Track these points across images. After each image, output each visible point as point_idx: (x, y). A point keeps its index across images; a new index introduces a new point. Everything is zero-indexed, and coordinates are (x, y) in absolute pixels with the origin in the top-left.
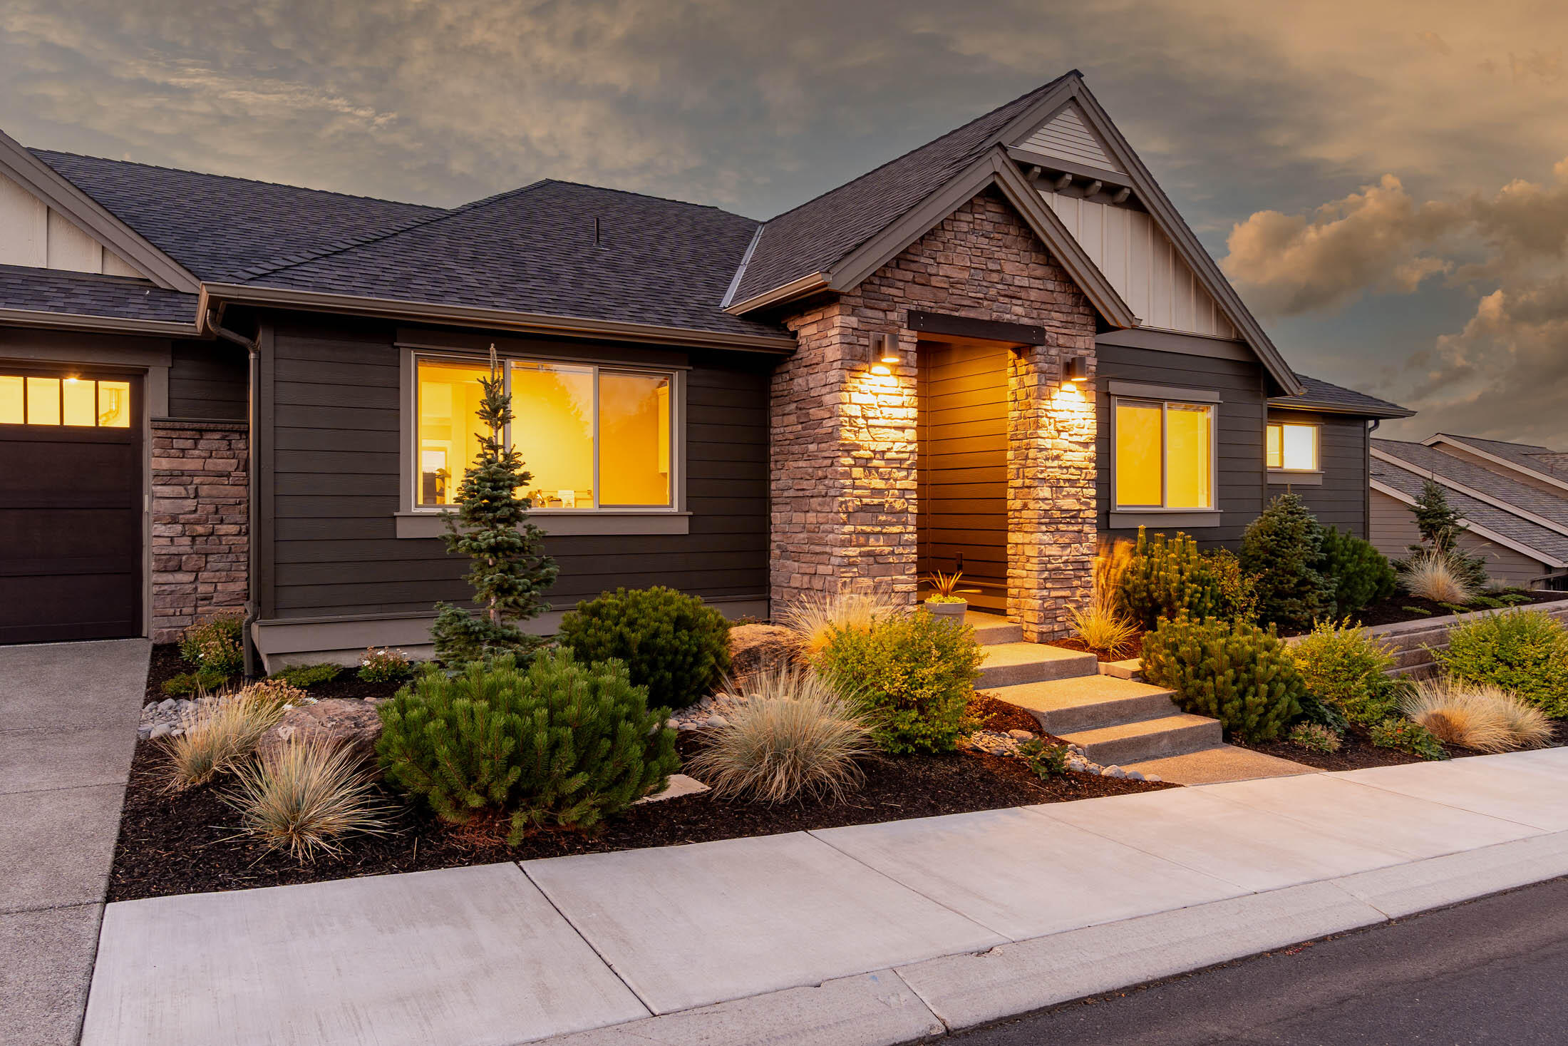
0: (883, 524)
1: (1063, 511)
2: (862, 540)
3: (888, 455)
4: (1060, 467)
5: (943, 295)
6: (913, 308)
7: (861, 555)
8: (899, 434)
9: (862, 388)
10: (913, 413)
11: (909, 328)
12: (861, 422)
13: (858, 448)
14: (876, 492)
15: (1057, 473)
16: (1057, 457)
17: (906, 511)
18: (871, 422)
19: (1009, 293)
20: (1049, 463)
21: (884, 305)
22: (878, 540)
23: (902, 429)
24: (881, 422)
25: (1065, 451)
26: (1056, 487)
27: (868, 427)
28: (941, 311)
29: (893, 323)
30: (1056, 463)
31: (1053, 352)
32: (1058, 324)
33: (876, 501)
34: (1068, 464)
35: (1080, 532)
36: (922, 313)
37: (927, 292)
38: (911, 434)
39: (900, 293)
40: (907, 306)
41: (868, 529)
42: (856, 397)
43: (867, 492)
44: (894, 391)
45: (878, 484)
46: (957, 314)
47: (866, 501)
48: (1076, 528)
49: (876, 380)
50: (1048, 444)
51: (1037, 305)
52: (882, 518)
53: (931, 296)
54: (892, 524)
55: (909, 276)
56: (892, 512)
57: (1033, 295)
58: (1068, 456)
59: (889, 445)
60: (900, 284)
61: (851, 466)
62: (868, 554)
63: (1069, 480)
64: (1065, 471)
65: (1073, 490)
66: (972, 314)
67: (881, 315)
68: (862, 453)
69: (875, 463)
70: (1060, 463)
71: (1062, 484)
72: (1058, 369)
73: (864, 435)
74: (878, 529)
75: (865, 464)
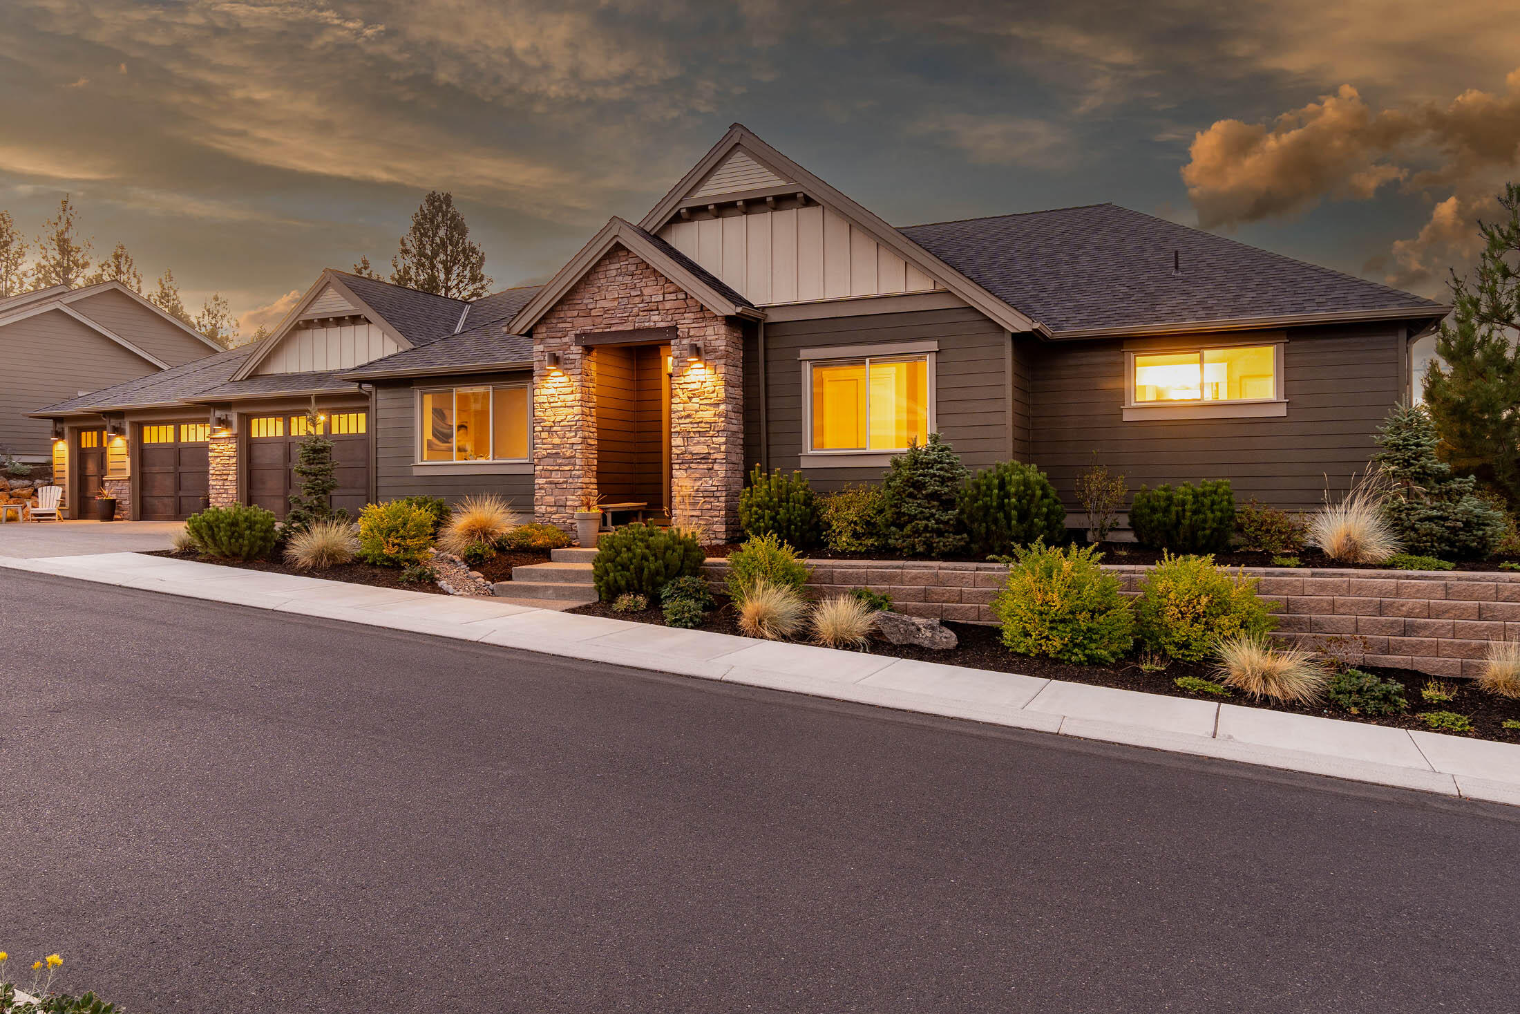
0: (560, 465)
1: (693, 454)
2: (548, 474)
3: (562, 424)
4: (691, 423)
5: (598, 320)
6: (578, 332)
7: (546, 483)
8: (570, 410)
9: (546, 385)
10: (578, 396)
11: (577, 345)
12: (547, 405)
13: (544, 421)
14: (555, 446)
15: (689, 427)
16: (688, 416)
17: (574, 457)
18: (552, 405)
20: (682, 421)
21: (560, 334)
22: (557, 474)
23: (572, 407)
24: (559, 404)
25: (697, 411)
26: (687, 437)
27: (551, 408)
28: (596, 331)
29: (566, 344)
30: (688, 420)
31: (685, 342)
32: (687, 324)
33: (554, 451)
35: (710, 469)
36: (584, 334)
37: (589, 321)
38: (577, 410)
39: (570, 325)
40: (574, 332)
42: (544, 391)
43: (550, 446)
44: (566, 385)
45: (557, 441)
46: (608, 330)
47: (549, 451)
48: (706, 467)
49: (555, 380)
52: (559, 461)
53: (592, 322)
54: (567, 466)
55: (575, 313)
56: (565, 458)
57: (668, 305)
58: (700, 414)
59: (563, 417)
60: (569, 320)
61: (540, 432)
62: (551, 483)
64: (696, 425)
65: (702, 439)
66: (620, 328)
67: (558, 340)
68: (547, 424)
69: (555, 429)
70: (691, 420)
71: (692, 435)
72: (689, 353)
73: (549, 413)
74: (557, 468)
75: (549, 431)
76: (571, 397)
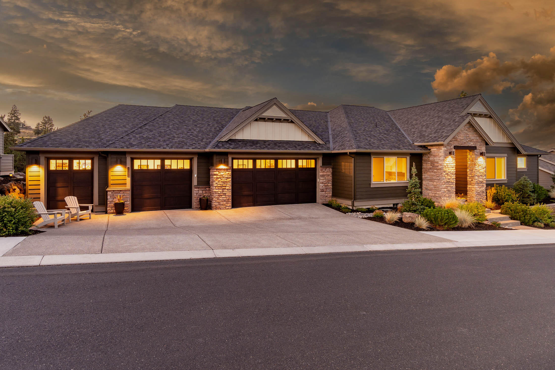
0: (450, 185)
1: (480, 181)
3: (451, 172)
4: (479, 173)
5: (459, 142)
9: (447, 160)
10: (455, 164)
11: (454, 149)
12: (447, 166)
13: (446, 171)
14: (449, 179)
15: (479, 174)
16: (479, 171)
17: (454, 182)
18: (448, 166)
19: (470, 140)
20: (477, 172)
21: (450, 145)
22: (449, 188)
23: (453, 167)
24: (450, 166)
26: (478, 176)
27: (448, 167)
28: (459, 145)
29: (452, 148)
31: (478, 151)
32: (479, 145)
33: (449, 181)
34: (481, 172)
35: (483, 185)
36: (456, 146)
38: (454, 168)
40: (454, 145)
41: (448, 186)
42: (446, 162)
43: (448, 179)
44: (452, 161)
45: (449, 177)
46: (462, 145)
47: (448, 181)
48: (482, 184)
49: (449, 159)
50: (477, 168)
51: (475, 142)
52: (450, 184)
53: (457, 143)
54: (451, 185)
55: (454, 139)
56: (452, 182)
57: (474, 140)
58: (481, 170)
59: (451, 170)
60: (453, 141)
61: (445, 174)
62: (448, 190)
63: (481, 175)
65: (482, 177)
66: (464, 145)
67: (449, 147)
69: (449, 174)
70: (479, 172)
71: (480, 176)
72: (479, 154)
73: (447, 169)
74: (449, 186)
75: (447, 174)
76: (453, 164)
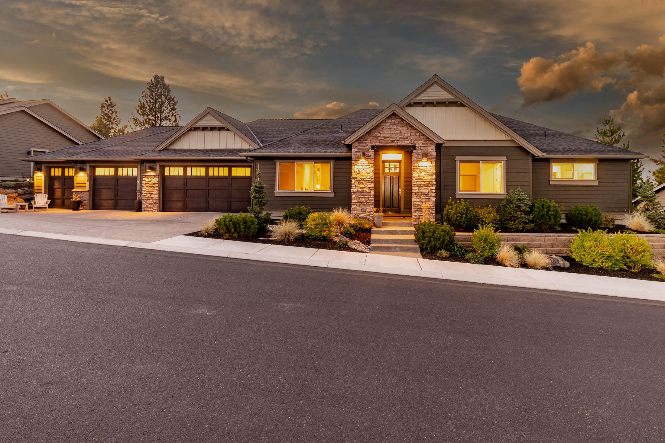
0: (364, 195)
1: (422, 193)
2: (358, 199)
3: (365, 179)
5: (382, 141)
6: (373, 145)
7: (357, 202)
8: (368, 174)
9: (358, 164)
10: (372, 169)
11: (372, 150)
12: (358, 172)
13: (357, 178)
14: (361, 188)
17: (370, 192)
18: (360, 172)
19: (404, 138)
20: (417, 180)
21: (364, 145)
22: (362, 199)
23: (370, 173)
24: (363, 172)
25: (423, 177)
26: (419, 186)
27: (360, 173)
28: (381, 145)
29: (367, 149)
31: (419, 151)
32: (420, 144)
33: (361, 190)
34: (425, 180)
35: (429, 198)
36: (375, 146)
38: (372, 174)
39: (369, 142)
40: (371, 145)
41: (359, 196)
42: (356, 167)
43: (359, 188)
44: (367, 165)
45: (362, 186)
46: (386, 145)
47: (358, 190)
49: (362, 162)
50: (417, 175)
51: (413, 140)
53: (378, 142)
54: (367, 195)
55: (372, 138)
56: (366, 192)
57: (412, 138)
58: (425, 178)
59: (366, 177)
60: (369, 140)
61: (355, 182)
62: (359, 202)
63: (425, 185)
64: (423, 182)
65: (426, 187)
66: (391, 144)
67: (364, 147)
69: (361, 181)
70: (421, 180)
71: (422, 186)
72: (421, 156)
73: (359, 175)
74: (362, 196)
75: (359, 182)
76: (369, 169)
